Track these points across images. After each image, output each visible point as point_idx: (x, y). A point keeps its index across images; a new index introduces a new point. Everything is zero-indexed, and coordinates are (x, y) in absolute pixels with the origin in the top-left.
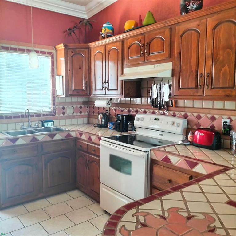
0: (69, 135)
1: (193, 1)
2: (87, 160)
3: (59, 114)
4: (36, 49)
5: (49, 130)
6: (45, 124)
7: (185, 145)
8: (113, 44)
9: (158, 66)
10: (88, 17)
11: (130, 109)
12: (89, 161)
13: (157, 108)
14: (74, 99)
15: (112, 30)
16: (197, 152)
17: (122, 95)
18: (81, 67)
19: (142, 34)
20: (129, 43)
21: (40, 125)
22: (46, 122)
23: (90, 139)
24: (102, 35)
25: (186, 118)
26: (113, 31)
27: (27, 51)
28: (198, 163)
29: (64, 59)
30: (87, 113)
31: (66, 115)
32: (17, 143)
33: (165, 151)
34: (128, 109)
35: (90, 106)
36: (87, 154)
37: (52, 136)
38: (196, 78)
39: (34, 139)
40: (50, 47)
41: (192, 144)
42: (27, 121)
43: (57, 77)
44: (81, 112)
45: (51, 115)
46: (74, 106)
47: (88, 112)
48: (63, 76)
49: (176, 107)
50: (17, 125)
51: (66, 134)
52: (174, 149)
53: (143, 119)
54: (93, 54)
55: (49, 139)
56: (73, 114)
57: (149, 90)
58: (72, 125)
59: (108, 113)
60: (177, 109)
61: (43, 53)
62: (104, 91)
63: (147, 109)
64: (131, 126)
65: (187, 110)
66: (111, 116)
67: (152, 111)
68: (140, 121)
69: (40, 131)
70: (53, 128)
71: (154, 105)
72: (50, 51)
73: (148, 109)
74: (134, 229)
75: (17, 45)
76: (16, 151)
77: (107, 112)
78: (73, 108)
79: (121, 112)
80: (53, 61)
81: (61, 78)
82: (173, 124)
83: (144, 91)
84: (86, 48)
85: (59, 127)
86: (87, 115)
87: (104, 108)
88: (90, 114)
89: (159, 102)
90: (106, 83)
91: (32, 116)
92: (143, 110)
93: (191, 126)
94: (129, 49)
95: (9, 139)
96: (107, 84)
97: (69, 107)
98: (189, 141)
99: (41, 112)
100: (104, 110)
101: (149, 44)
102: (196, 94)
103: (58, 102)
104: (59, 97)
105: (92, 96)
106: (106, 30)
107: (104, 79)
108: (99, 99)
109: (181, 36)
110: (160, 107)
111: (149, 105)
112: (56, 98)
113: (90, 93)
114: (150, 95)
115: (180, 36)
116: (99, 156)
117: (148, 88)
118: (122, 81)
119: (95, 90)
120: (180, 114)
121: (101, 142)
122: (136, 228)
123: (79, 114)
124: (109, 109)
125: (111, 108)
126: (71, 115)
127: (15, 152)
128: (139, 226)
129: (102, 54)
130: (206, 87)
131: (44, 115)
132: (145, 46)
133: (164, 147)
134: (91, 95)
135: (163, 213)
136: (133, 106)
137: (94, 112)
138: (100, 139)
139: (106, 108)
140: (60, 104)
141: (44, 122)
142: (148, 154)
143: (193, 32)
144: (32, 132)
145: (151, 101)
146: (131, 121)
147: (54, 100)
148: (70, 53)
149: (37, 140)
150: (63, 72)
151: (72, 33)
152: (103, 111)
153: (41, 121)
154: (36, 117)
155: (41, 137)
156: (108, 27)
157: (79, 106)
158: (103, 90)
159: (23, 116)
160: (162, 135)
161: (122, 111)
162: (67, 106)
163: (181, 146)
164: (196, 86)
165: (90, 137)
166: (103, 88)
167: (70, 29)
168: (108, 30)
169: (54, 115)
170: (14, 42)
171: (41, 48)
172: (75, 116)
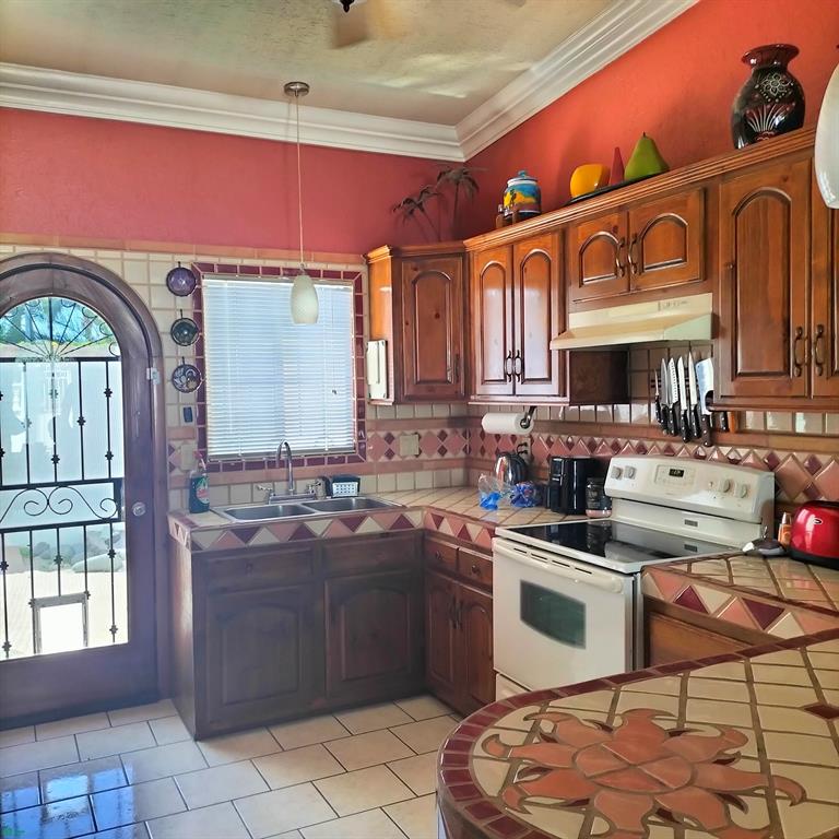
0: (403, 522)
1: (769, 106)
2: (457, 602)
3: (376, 457)
4: (311, 266)
5: (345, 504)
6: (334, 486)
7: (765, 557)
8: (536, 242)
9: (669, 304)
10: (466, 157)
11: (596, 439)
12: (462, 603)
13: (678, 437)
14: (422, 411)
15: (533, 195)
16: (795, 577)
17: (565, 395)
18: (440, 313)
19: (620, 208)
20: (583, 234)
21: (320, 491)
22: (337, 480)
23: (464, 533)
24: (503, 213)
25: (771, 470)
26: (539, 200)
27: (287, 272)
28: (783, 610)
29: (390, 289)
30: (462, 454)
31: (396, 458)
32: (253, 542)
33: (688, 574)
34: (587, 439)
35: (472, 431)
36: (456, 582)
37: (354, 523)
38: (784, 341)
39: (302, 532)
40: (352, 257)
41: (788, 553)
42: (285, 477)
43: (372, 346)
44: (443, 451)
45: (353, 459)
46: (423, 432)
47: (465, 449)
48: (387, 342)
49: (741, 431)
50: (255, 490)
51: (394, 517)
52: (720, 568)
53: (632, 473)
54: (476, 273)
55: (344, 531)
56: (417, 456)
57: (653, 380)
58: (415, 490)
59: (526, 452)
60: (744, 438)
61: (332, 276)
62: (509, 385)
63: (647, 438)
64: (595, 494)
65: (774, 441)
66: (536, 463)
67: (662, 445)
68: (625, 479)
69: (320, 507)
70: (357, 500)
71: (669, 426)
72: (351, 268)
73: (652, 439)
74: (521, 743)
75: (259, 258)
76: (251, 565)
77: (524, 448)
78: (420, 437)
79: (566, 449)
80: (361, 297)
81: (383, 348)
82: (728, 488)
83: (638, 383)
84: (457, 255)
85: (375, 498)
86: (461, 459)
87: (514, 437)
88: (472, 455)
89: (685, 415)
90: (514, 359)
91: (298, 463)
92: (635, 442)
93: (789, 495)
94: (581, 253)
95: (233, 530)
96: (518, 361)
97: (405, 435)
98: (779, 545)
99: (323, 450)
100: (514, 442)
101: (640, 239)
102: (785, 392)
103: (371, 421)
104: (376, 406)
105: (475, 401)
106: (514, 197)
107: (509, 348)
108: (501, 410)
109: (736, 213)
110: (689, 431)
111: (652, 427)
112: (368, 408)
113: (469, 389)
114: (657, 394)
115: (733, 213)
116: (490, 589)
117: (650, 371)
118: (562, 352)
119: (484, 382)
120: (755, 455)
121: (497, 544)
122: (527, 742)
123: (437, 456)
124: (529, 440)
125: (535, 435)
126: (413, 458)
127: (249, 568)
128: (536, 740)
129: (504, 272)
130: (815, 370)
131: (332, 461)
132: (628, 244)
133: (690, 562)
134: (472, 397)
135: (610, 719)
136: (605, 431)
137: (483, 451)
138: (493, 534)
139: (521, 436)
140: (379, 424)
141: (331, 480)
142: (634, 583)
143: (771, 199)
144: (295, 510)
145: (659, 414)
146: (597, 480)
147: (361, 415)
148: (409, 273)
149: (310, 534)
150: (387, 330)
151: (417, 211)
152: (512, 448)
153: (324, 478)
154: (309, 465)
155: (321, 525)
156: (521, 188)
157: (436, 432)
158: (505, 380)
159: (271, 464)
160: (695, 524)
161: (570, 446)
162: (399, 432)
163: (752, 559)
164: (785, 366)
165: (465, 527)
166: (505, 374)
167: (408, 201)
168: (520, 198)
169: (361, 461)
170: (250, 249)
171: (327, 262)
172: (425, 463)
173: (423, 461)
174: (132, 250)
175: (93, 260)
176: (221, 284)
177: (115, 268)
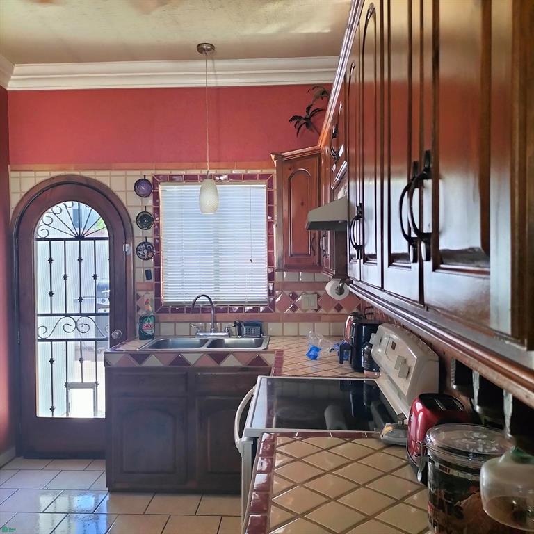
3: (282, 309)
4: (235, 172)
6: (245, 328)
14: (321, 277)
18: (304, 202)
21: (234, 332)
22: (247, 324)
27: (217, 177)
31: (298, 311)
32: (144, 364)
40: (265, 164)
44: (338, 308)
46: (321, 292)
47: (357, 307)
51: (252, 356)
56: (316, 310)
61: (250, 178)
72: (265, 172)
78: (319, 296)
84: (314, 156)
91: (224, 310)
97: (306, 294)
99: (244, 302)
103: (279, 283)
112: (276, 273)
123: (333, 311)
126: (313, 312)
140: (285, 285)
141: (243, 325)
147: (271, 278)
148: (286, 172)
154: (232, 314)
159: (204, 310)
162: (301, 291)
169: (271, 312)
170: (191, 164)
171: (247, 169)
172: (323, 316)
173: (320, 314)
174: (115, 170)
175: (94, 178)
176: (173, 188)
177: (106, 181)
